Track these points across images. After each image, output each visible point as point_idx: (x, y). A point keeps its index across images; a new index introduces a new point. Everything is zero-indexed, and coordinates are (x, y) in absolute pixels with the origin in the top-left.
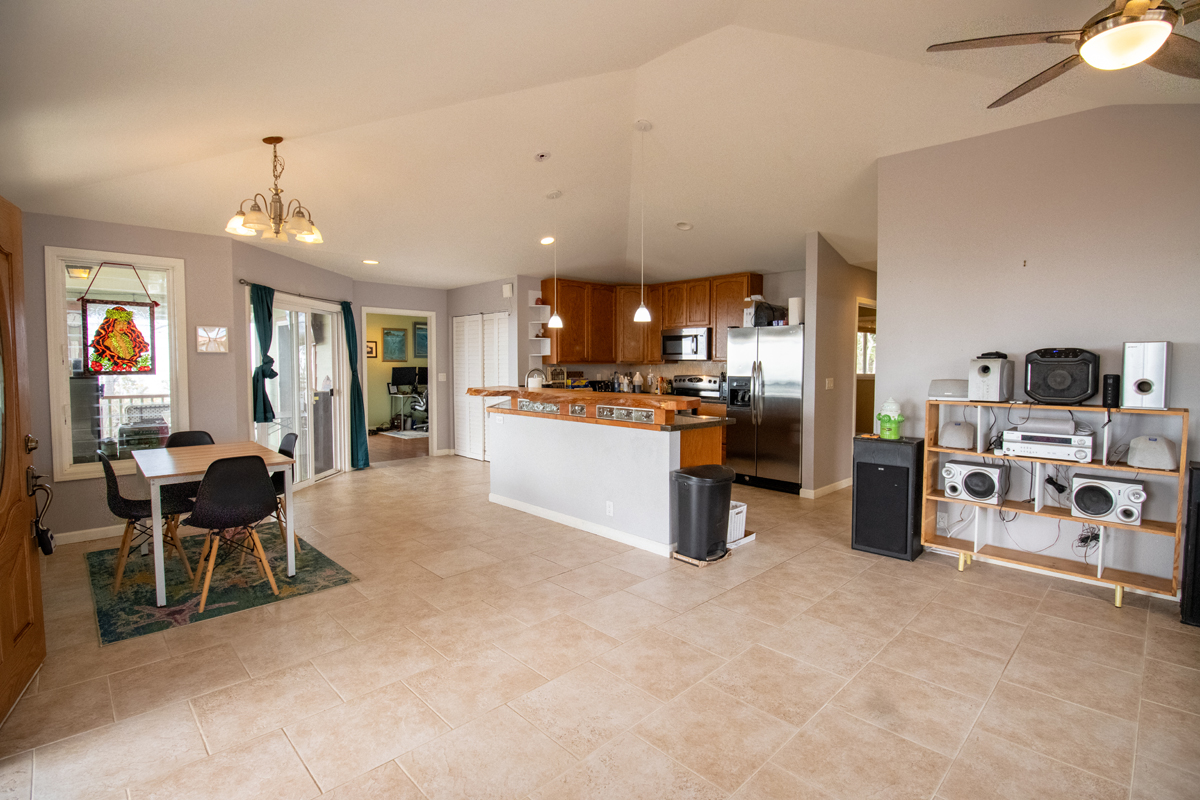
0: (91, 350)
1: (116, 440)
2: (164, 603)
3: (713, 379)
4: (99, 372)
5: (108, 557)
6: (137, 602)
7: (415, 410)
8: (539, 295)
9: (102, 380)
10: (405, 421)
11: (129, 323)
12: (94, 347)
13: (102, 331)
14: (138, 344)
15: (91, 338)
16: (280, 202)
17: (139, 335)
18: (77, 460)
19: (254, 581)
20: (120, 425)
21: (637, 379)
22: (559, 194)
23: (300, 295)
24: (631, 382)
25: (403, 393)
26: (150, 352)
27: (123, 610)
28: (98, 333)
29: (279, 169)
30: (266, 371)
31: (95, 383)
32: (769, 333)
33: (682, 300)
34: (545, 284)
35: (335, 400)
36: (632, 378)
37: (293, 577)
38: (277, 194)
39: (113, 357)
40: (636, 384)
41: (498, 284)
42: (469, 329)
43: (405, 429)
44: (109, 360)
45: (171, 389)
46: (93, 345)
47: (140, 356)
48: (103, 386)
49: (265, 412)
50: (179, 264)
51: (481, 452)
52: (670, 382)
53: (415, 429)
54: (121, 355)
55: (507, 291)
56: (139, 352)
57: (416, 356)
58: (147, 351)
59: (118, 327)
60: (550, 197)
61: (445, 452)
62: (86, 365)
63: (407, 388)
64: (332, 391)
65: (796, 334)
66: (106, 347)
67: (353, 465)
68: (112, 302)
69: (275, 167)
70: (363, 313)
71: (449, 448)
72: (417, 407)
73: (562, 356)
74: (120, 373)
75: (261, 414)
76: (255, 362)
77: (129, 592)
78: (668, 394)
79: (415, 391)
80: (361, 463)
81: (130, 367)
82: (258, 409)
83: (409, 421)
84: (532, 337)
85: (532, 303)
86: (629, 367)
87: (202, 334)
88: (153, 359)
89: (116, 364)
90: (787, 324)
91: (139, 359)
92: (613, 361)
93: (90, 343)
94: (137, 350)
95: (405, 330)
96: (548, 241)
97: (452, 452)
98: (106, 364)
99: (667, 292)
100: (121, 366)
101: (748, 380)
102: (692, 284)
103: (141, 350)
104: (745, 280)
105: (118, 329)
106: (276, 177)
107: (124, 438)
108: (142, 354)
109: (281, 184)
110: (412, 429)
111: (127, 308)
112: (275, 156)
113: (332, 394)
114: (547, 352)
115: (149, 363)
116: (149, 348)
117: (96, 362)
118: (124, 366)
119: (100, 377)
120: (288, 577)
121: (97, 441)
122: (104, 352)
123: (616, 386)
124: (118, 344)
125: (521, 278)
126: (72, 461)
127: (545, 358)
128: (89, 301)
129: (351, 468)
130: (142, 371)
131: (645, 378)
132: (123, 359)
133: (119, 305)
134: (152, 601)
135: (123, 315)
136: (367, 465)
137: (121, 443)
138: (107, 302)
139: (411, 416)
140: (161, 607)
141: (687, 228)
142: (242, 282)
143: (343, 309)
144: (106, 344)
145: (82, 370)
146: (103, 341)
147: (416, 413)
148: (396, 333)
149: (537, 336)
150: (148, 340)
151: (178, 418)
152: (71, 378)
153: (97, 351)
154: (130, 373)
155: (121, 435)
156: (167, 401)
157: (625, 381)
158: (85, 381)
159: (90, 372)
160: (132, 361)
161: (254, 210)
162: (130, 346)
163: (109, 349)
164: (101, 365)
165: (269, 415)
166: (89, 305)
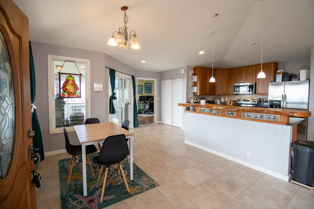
0: (62, 90)
1: (69, 120)
2: (86, 195)
3: (255, 101)
4: (64, 97)
5: (66, 163)
6: (76, 193)
7: (145, 108)
8: (193, 72)
9: (65, 100)
10: (143, 111)
11: (73, 81)
12: (63, 89)
13: (65, 84)
14: (76, 88)
15: (62, 86)
16: (127, 32)
17: (76, 85)
18: (57, 126)
19: (118, 182)
20: (70, 114)
21: (223, 100)
22: (215, 33)
23: (122, 73)
24: (221, 101)
25: (142, 103)
26: (79, 91)
27: (71, 196)
28: (64, 84)
29: (126, 19)
30: (113, 97)
31: (63, 101)
32: (291, 84)
33: (243, 73)
34: (195, 69)
35: (129, 106)
36: (220, 100)
37: (132, 181)
38: (126, 29)
39: (68, 92)
40: (222, 102)
41: (179, 70)
42: (167, 84)
43: (142, 114)
44: (67, 93)
45: (86, 101)
46: (62, 88)
47: (76, 92)
48: (65, 102)
49: (113, 111)
50: (88, 61)
51: (171, 123)
52: (235, 101)
53: (145, 114)
54: (71, 92)
55: (183, 71)
56: (76, 91)
57: (145, 93)
58: (79, 90)
59: (70, 82)
60: (212, 34)
61: (158, 122)
62: (60, 95)
63: (143, 102)
64: (128, 103)
65: (305, 83)
66: (66, 89)
67: (134, 126)
68: (68, 74)
69: (125, 19)
70: (137, 79)
71: (160, 121)
72: (146, 107)
73: (201, 92)
74: (71, 98)
75: (112, 111)
76: (110, 94)
77: (73, 184)
78: (235, 105)
79: (145, 103)
80: (136, 125)
81: (74, 96)
82: (111, 110)
83: (144, 111)
84: (190, 86)
85: (191, 75)
86: (219, 97)
87: (95, 85)
88: (80, 93)
89: (69, 94)
90: (299, 80)
91: (76, 93)
92: (215, 94)
93: (61, 87)
94: (76, 90)
95: (142, 85)
96: (202, 53)
97: (161, 122)
98: (66, 94)
99: (236, 70)
100: (71, 95)
101: (280, 101)
102: (247, 67)
103: (77, 90)
104: (273, 65)
105: (70, 83)
106: (125, 23)
107: (71, 119)
108: (77, 91)
109: (127, 25)
110: (144, 113)
111: (73, 76)
112: (125, 15)
113: (128, 104)
114: (195, 91)
115: (79, 94)
116: (79, 89)
117: (63, 94)
118: (72, 95)
119: (64, 99)
120: (130, 181)
121: (63, 120)
122: (66, 90)
123: (216, 102)
124: (70, 88)
125: (188, 67)
126: (55, 127)
127: (194, 93)
128: (61, 73)
129: (133, 127)
130: (77, 97)
131: (225, 100)
132: (71, 93)
133: (70, 75)
134: (82, 193)
135: (72, 78)
136: (138, 126)
137: (70, 121)
138: (66, 74)
139: (144, 110)
140: (85, 197)
141: (256, 45)
142: (107, 67)
143: (132, 78)
144: (66, 88)
145: (59, 97)
146: (65, 87)
147: (145, 109)
148: (140, 86)
149: (192, 86)
150: (79, 87)
151: (88, 113)
152: (55, 99)
153: (63, 90)
154: (73, 97)
155: (70, 118)
156: (84, 105)
157: (219, 101)
158: (60, 100)
159: (61, 97)
160: (74, 93)
161: (119, 34)
162: (73, 88)
163: (67, 89)
164: (65, 95)
165: (114, 112)
166: (61, 75)
